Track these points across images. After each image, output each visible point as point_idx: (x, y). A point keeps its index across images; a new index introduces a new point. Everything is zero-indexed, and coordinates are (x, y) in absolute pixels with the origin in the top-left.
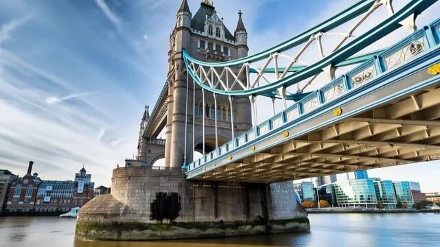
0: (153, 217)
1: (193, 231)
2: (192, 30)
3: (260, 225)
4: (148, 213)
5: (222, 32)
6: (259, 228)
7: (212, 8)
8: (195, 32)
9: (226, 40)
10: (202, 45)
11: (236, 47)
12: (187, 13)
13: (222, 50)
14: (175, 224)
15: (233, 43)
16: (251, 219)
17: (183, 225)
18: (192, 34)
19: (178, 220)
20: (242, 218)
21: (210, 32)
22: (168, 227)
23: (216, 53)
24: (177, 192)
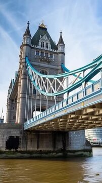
0: (7, 148)
1: (26, 155)
2: (31, 45)
3: (61, 152)
4: (5, 146)
5: (49, 45)
6: (60, 154)
7: (46, 29)
8: (33, 46)
9: (51, 50)
10: (38, 54)
11: (57, 54)
12: (29, 36)
13: (49, 56)
14: (17, 151)
15: (55, 51)
16: (56, 149)
17: (21, 152)
18: (32, 48)
19: (19, 150)
20: (51, 149)
21: (42, 46)
22: (14, 153)
23: (45, 58)
24: (19, 136)
